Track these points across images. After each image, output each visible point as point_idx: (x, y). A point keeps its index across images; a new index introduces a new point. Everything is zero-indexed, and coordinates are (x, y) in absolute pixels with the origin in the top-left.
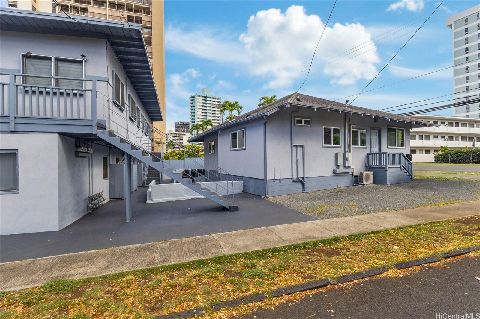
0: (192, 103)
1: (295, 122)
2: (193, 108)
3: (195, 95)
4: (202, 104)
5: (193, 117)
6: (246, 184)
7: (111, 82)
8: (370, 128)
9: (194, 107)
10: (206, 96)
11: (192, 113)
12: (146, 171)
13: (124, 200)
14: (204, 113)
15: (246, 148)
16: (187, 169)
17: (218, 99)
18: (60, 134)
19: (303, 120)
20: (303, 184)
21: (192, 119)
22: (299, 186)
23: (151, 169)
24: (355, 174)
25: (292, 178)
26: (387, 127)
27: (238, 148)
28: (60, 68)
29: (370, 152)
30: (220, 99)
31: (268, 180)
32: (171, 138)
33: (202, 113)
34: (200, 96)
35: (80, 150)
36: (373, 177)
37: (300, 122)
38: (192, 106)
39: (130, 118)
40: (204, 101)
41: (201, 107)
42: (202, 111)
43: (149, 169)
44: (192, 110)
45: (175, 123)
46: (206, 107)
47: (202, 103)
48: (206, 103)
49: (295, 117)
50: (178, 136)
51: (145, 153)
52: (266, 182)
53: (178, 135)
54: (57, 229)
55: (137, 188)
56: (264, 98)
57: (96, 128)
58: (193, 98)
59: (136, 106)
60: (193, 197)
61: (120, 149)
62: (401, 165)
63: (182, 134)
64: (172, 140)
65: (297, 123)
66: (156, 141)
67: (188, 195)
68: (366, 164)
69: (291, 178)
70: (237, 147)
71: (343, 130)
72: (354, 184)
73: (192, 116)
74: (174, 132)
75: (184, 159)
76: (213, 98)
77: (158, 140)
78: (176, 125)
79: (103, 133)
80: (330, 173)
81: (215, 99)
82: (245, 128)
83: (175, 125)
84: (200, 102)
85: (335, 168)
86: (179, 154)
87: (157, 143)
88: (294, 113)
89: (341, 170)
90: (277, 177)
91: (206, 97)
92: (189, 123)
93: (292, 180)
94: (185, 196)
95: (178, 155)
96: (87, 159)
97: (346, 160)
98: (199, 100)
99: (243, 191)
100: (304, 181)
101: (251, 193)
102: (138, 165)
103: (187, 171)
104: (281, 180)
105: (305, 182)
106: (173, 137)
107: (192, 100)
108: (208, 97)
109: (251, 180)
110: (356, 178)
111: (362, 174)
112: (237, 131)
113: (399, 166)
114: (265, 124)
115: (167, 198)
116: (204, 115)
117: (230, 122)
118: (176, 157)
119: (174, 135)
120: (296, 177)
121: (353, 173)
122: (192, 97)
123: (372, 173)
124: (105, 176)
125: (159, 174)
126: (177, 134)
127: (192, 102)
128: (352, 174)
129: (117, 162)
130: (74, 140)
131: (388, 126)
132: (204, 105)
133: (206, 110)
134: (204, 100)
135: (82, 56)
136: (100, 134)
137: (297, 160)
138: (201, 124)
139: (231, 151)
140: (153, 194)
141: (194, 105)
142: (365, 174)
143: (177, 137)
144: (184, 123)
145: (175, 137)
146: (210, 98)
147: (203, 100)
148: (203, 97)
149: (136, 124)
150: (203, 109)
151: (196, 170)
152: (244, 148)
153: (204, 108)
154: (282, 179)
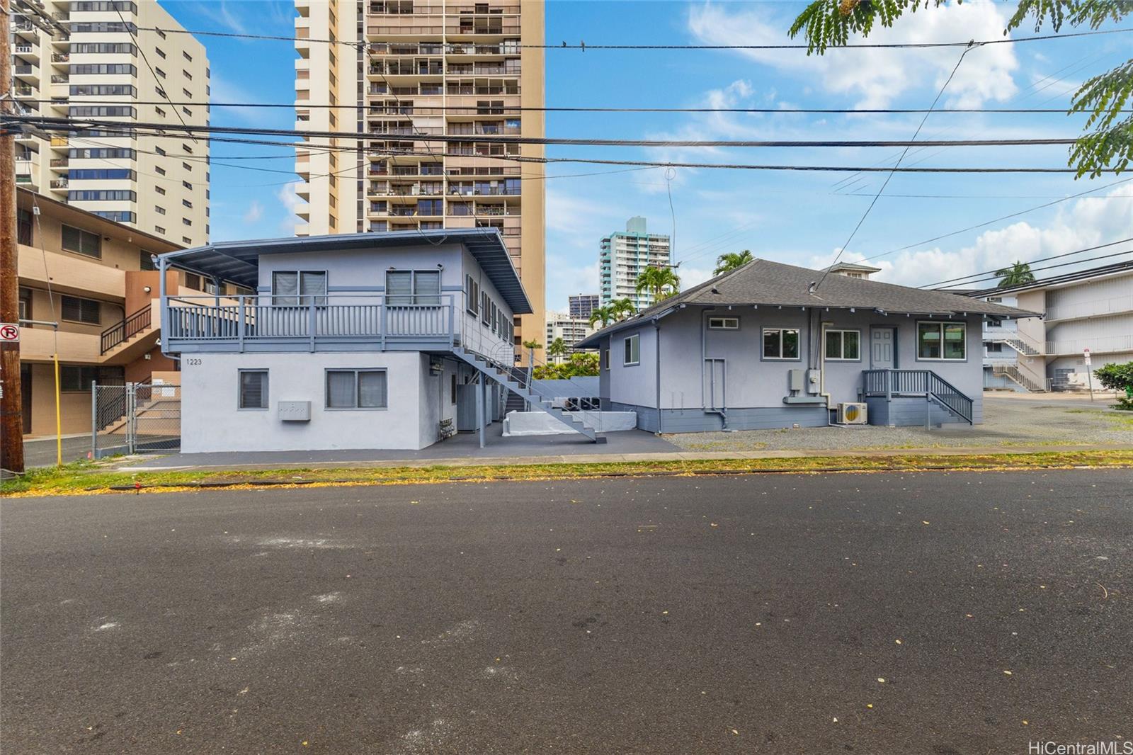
0: (605, 254)
1: (710, 324)
2: (606, 265)
3: (611, 237)
4: (625, 255)
5: (606, 286)
6: (640, 417)
7: (465, 290)
8: (870, 326)
9: (609, 262)
10: (634, 235)
11: (605, 275)
12: (505, 396)
14: (630, 275)
15: (640, 363)
16: (574, 397)
17: (665, 240)
18: (421, 352)
19: (724, 320)
20: (723, 418)
21: (605, 290)
22: (716, 420)
23: (512, 394)
24: (830, 407)
27: (632, 363)
28: (418, 280)
29: (869, 369)
30: (669, 240)
31: (663, 410)
32: (559, 333)
33: (626, 276)
34: (622, 238)
35: (434, 368)
36: (866, 414)
37: (720, 323)
38: (605, 262)
39: (483, 323)
40: (632, 249)
41: (625, 263)
42: (625, 270)
43: (509, 395)
44: (605, 268)
45: (570, 298)
46: (635, 260)
47: (628, 252)
48: (635, 253)
49: (708, 317)
50: (574, 328)
51: (501, 369)
52: (660, 412)
53: (574, 325)
54: (417, 448)
55: (491, 422)
56: (724, 258)
57: (452, 345)
58: (606, 244)
59: (491, 301)
60: (561, 432)
61: (470, 364)
62: (927, 393)
63: (583, 323)
64: (561, 336)
65: (712, 325)
66: (526, 342)
67: (556, 429)
68: (858, 389)
69: (702, 409)
70: (630, 361)
71: (805, 333)
72: (829, 424)
73: (605, 283)
74: (568, 319)
75: (569, 378)
76: (651, 240)
77: (530, 341)
78: (571, 302)
79: (459, 351)
80: (780, 404)
81: (657, 240)
82: (639, 333)
83: (569, 303)
84: (621, 252)
85: (787, 394)
86: (561, 369)
87: (527, 347)
88: (705, 311)
89: (801, 398)
91: (634, 239)
92: (598, 297)
93: (702, 412)
94: (551, 430)
95: (559, 372)
96: (438, 377)
97: (809, 381)
98: (620, 246)
99: (636, 427)
100: (724, 414)
101: (646, 429)
102: (493, 387)
103: (575, 401)
105: (725, 416)
106: (564, 329)
107: (605, 247)
108: (640, 238)
109: (647, 411)
110: (834, 413)
111: (842, 405)
112: (631, 337)
113: (925, 395)
114: (658, 330)
115: (528, 431)
116: (630, 278)
118: (555, 376)
119: (566, 327)
120: (710, 408)
121: (827, 404)
122: (605, 240)
123: (865, 405)
124: (453, 401)
125: (523, 402)
126: (572, 323)
127: (605, 251)
128: (824, 406)
129: (466, 383)
130: (428, 357)
131: (916, 320)
132: (633, 256)
133: (635, 267)
134: (632, 245)
135: (439, 265)
136: (456, 351)
137: (712, 382)
138: (611, 309)
139: (625, 366)
140: (511, 425)
141: (610, 257)
142: (847, 407)
143: (572, 329)
144: (588, 297)
145: (569, 329)
146: (646, 239)
147: (628, 245)
148: (628, 238)
149: (490, 328)
150: (629, 266)
151: (588, 400)
152: (638, 362)
153: (631, 263)
154: (684, 409)
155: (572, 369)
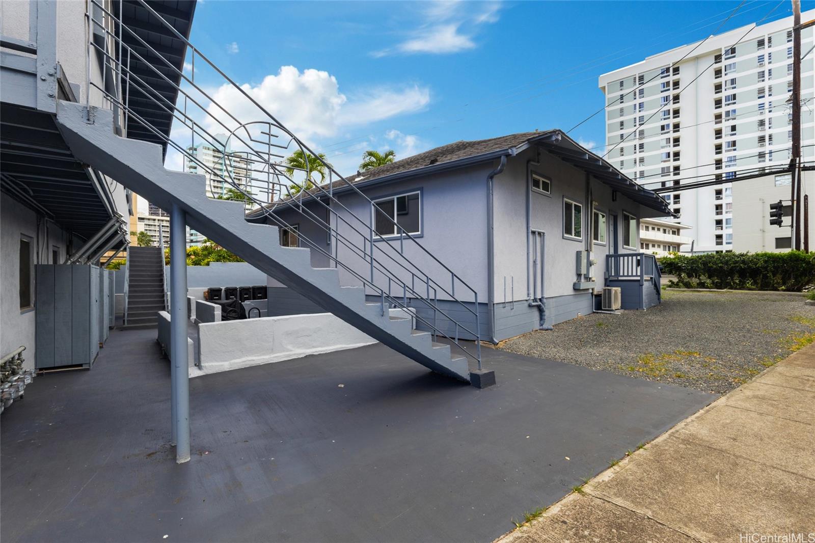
1: (532, 183)
8: (609, 210)
13: (88, 370)
15: (425, 233)
19: (541, 180)
20: (541, 312)
22: (536, 313)
24: (595, 292)
25: (528, 298)
26: (623, 213)
27: (397, 235)
29: (608, 253)
31: (495, 305)
34: (209, 149)
36: (621, 297)
37: (537, 184)
47: (214, 162)
48: (221, 164)
49: (532, 172)
50: (157, 223)
52: (492, 309)
53: (157, 221)
56: (370, 154)
60: (309, 351)
62: (652, 276)
65: (534, 185)
67: (299, 347)
68: (605, 273)
69: (527, 300)
70: (393, 233)
71: (585, 210)
72: (594, 311)
74: (147, 215)
80: (570, 291)
82: (422, 189)
85: (576, 279)
88: (531, 162)
89: (583, 283)
90: (509, 299)
93: (526, 304)
94: (291, 351)
95: (193, 257)
97: (589, 264)
100: (543, 307)
104: (515, 304)
105: (544, 309)
106: (145, 224)
110: (598, 299)
111: (609, 291)
112: (395, 197)
113: (650, 278)
114: (491, 177)
115: (244, 359)
117: (357, 180)
119: (147, 222)
120: (532, 298)
121: (593, 289)
123: (618, 289)
126: (154, 220)
128: (591, 291)
131: (623, 210)
137: (535, 262)
139: (374, 241)
140: (203, 350)
143: (155, 225)
145: (151, 225)
147: (214, 156)
148: (214, 151)
152: (419, 233)
154: (515, 301)
155: (209, 254)
